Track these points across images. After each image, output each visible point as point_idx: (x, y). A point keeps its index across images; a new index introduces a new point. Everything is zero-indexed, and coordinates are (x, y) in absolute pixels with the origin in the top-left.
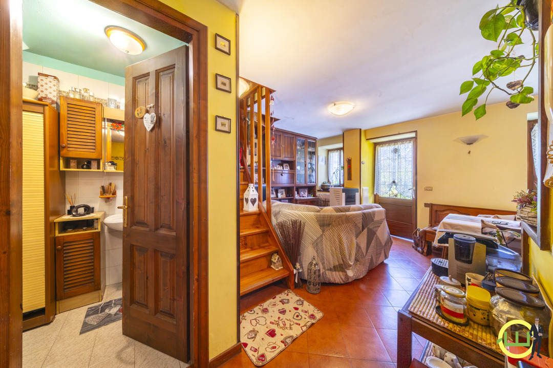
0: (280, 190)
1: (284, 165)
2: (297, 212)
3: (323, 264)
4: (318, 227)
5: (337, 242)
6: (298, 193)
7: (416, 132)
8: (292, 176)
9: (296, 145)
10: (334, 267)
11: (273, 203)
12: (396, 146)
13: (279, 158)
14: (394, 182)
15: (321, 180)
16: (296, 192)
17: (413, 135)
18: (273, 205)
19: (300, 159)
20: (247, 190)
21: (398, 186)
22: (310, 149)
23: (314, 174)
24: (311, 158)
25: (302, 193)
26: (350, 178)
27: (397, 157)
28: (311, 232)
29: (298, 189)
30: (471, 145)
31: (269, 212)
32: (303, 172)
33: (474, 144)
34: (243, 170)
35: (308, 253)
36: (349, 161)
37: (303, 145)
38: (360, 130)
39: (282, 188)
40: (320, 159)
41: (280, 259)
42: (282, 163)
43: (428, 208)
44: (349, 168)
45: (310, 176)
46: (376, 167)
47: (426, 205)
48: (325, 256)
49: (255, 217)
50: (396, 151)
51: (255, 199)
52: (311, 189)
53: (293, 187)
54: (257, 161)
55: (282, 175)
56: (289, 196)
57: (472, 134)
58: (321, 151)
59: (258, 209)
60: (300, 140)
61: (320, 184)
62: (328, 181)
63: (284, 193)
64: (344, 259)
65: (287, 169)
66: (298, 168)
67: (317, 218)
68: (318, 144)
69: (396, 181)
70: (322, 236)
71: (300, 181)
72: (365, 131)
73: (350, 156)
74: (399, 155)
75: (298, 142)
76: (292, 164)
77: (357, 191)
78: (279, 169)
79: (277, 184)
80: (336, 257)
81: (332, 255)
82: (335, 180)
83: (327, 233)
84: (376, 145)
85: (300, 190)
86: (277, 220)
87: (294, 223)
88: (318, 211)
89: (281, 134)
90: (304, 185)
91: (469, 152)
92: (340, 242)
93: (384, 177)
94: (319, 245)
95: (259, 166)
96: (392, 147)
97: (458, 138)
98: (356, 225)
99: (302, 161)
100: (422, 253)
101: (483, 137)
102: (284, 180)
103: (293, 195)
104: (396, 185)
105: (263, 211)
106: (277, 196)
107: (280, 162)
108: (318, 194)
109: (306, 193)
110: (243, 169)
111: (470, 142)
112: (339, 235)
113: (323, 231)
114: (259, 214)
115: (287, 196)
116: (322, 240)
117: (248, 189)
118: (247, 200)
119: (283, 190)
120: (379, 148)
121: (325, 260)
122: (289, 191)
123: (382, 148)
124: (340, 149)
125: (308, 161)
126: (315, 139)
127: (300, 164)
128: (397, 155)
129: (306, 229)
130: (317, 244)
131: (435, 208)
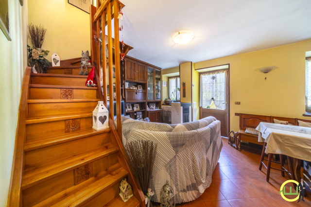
0: (135, 105)
1: (139, 86)
2: (148, 132)
3: (176, 186)
4: (171, 148)
5: (191, 163)
6: (149, 107)
7: (229, 64)
8: (145, 94)
9: (147, 72)
10: (187, 187)
11: (124, 120)
12: (214, 75)
13: (134, 81)
14: (213, 99)
15: (165, 97)
16: (147, 106)
17: (227, 67)
18: (125, 122)
19: (150, 82)
20: (96, 108)
21: (216, 102)
22: (157, 76)
23: (159, 93)
24: (157, 82)
25: (152, 106)
26: (184, 96)
27: (214, 82)
28: (164, 155)
29: (149, 103)
30: (267, 74)
31: (119, 129)
32: (152, 92)
33: (269, 73)
34: (96, 88)
35: (161, 176)
36: (184, 85)
37: (152, 73)
38: (191, 62)
39: (137, 103)
40: (163, 82)
41: (130, 187)
42: (137, 84)
43: (239, 117)
44: (184, 89)
45: (157, 94)
46: (201, 88)
47: (236, 114)
48: (178, 178)
49: (105, 136)
50: (214, 78)
51: (105, 117)
52: (158, 104)
53: (145, 103)
54: (115, 82)
55: (136, 93)
56: (142, 109)
57: (267, 66)
58: (164, 77)
59: (108, 127)
60: (150, 69)
61: (163, 100)
62: (169, 98)
63: (139, 107)
64: (197, 178)
65: (140, 89)
66: (149, 88)
67: (170, 138)
68: (162, 72)
69: (214, 98)
70: (175, 157)
71: (150, 98)
72: (194, 64)
73: (184, 81)
74: (216, 81)
75: (148, 71)
76: (144, 86)
77: (189, 105)
78: (135, 89)
79: (132, 100)
80: (189, 177)
81: (185, 175)
82: (173, 97)
83: (180, 154)
84: (200, 74)
85: (150, 104)
86: (127, 139)
87: (146, 144)
88: (171, 130)
89: (135, 62)
90: (154, 101)
91: (266, 78)
92: (193, 161)
93: (206, 95)
94: (173, 167)
95: (118, 86)
96: (211, 75)
97: (258, 69)
98: (206, 142)
99: (152, 84)
100: (237, 149)
101: (275, 68)
102: (139, 97)
103: (145, 108)
104: (214, 101)
105: (114, 128)
106: (133, 110)
107: (136, 84)
108: (162, 106)
109: (155, 107)
110: (96, 86)
111: (266, 71)
112: (192, 154)
113: (177, 152)
114: (109, 132)
115: (140, 109)
116: (175, 162)
117: (97, 106)
118: (95, 118)
119: (138, 105)
120: (203, 76)
121: (179, 182)
122: (142, 105)
123: (205, 76)
124: (176, 77)
125: (156, 84)
126: (160, 69)
127: (150, 86)
128: (215, 81)
129: (159, 151)
130: (170, 167)
131: (243, 116)
